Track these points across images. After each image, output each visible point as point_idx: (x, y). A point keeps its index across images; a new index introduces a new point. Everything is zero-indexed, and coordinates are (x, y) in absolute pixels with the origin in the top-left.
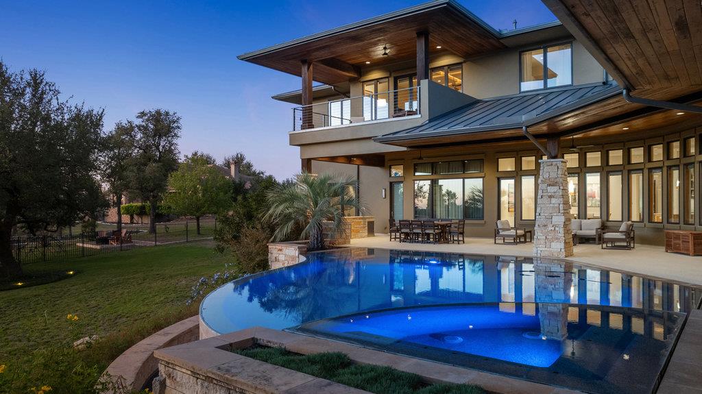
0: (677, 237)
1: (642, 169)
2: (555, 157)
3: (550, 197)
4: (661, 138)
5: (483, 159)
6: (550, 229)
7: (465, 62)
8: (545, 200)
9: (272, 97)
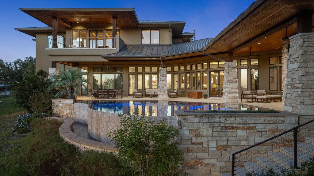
0: (192, 93)
1: (178, 73)
2: (164, 68)
3: (163, 81)
4: (184, 64)
5: (123, 67)
6: (163, 91)
7: (121, 30)
8: (161, 82)
9: (15, 29)
